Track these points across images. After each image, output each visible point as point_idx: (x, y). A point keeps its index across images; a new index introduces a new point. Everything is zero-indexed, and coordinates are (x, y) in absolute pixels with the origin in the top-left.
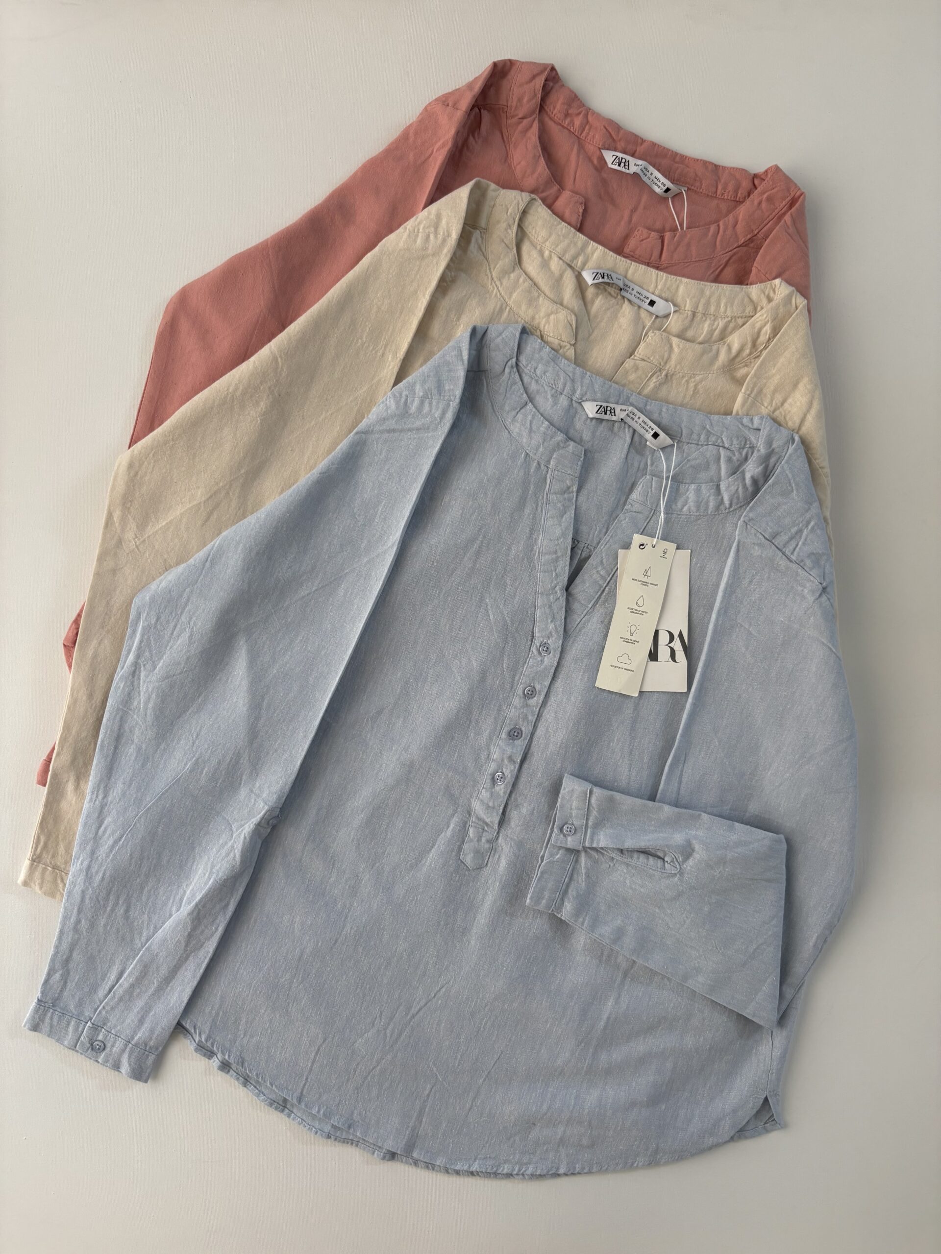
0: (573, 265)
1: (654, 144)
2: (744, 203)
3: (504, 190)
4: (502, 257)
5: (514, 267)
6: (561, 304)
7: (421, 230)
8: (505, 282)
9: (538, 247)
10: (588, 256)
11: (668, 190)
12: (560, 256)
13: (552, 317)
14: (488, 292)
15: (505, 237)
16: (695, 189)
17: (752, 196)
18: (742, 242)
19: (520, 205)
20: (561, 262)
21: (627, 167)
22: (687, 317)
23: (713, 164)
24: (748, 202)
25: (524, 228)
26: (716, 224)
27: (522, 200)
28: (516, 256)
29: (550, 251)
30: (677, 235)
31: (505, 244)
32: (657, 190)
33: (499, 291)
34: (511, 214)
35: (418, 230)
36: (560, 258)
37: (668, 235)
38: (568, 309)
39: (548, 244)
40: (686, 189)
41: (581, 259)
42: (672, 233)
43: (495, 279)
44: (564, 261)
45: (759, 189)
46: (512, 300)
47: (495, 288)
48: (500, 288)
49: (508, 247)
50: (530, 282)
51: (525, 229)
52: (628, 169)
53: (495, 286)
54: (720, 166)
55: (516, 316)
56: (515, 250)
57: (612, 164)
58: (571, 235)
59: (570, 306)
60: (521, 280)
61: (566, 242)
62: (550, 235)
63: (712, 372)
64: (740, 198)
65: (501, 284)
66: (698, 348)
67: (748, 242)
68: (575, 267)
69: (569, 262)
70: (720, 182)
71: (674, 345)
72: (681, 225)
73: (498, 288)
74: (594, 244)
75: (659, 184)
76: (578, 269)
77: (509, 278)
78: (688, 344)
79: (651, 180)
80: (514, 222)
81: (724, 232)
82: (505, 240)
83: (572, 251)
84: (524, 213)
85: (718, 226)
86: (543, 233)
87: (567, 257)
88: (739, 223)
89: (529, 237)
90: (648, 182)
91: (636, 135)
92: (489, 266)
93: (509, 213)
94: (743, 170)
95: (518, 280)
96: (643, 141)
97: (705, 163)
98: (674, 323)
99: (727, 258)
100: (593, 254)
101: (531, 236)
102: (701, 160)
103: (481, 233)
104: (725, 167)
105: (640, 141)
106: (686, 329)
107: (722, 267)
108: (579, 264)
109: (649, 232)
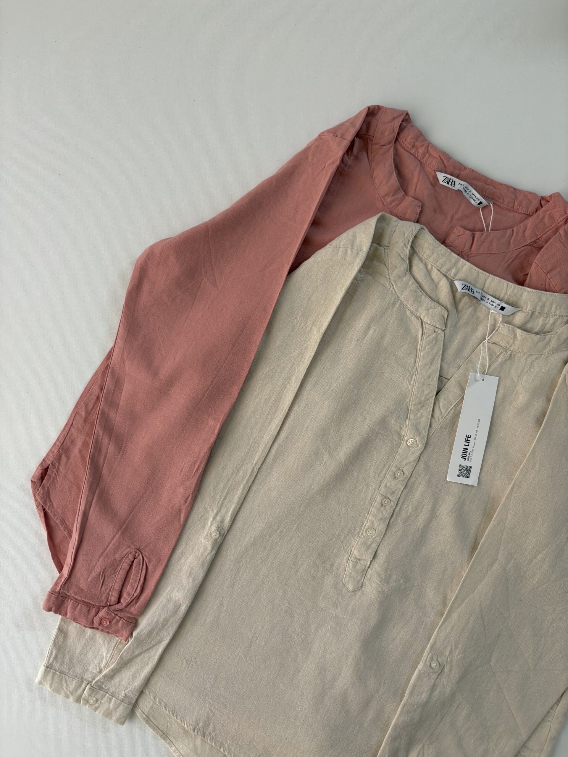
0: (447, 275)
1: (473, 171)
2: (532, 217)
3: (403, 221)
4: (398, 266)
5: (406, 273)
6: (438, 302)
7: (341, 246)
8: (399, 283)
9: (424, 262)
10: (459, 269)
11: (481, 203)
12: (439, 269)
13: (431, 311)
14: (386, 289)
15: (402, 253)
16: (499, 204)
17: (538, 213)
18: (529, 242)
19: (413, 231)
20: (439, 273)
21: (453, 185)
22: (528, 314)
23: (513, 188)
24: (535, 216)
25: (414, 247)
26: (511, 229)
27: (415, 228)
28: (408, 266)
29: (432, 265)
30: (484, 235)
31: (401, 257)
32: (473, 202)
33: (394, 289)
34: (407, 237)
35: (340, 245)
36: (439, 270)
37: (477, 234)
38: (443, 306)
39: (430, 259)
40: (493, 203)
41: (453, 271)
42: (481, 233)
43: (392, 281)
44: (441, 272)
45: (544, 208)
46: (403, 296)
47: (392, 287)
48: (395, 287)
49: (403, 259)
50: (417, 285)
51: (416, 249)
52: (454, 186)
53: (391, 285)
54: (517, 190)
55: (405, 307)
56: (408, 261)
57: (443, 181)
58: (448, 254)
59: (444, 304)
60: (410, 283)
61: (444, 259)
62: (433, 253)
63: (544, 353)
64: (530, 212)
65: (396, 284)
66: (536, 338)
67: (532, 243)
68: (449, 276)
69: (445, 273)
70: (517, 200)
71: (518, 335)
72: (487, 227)
73: (393, 287)
74: (464, 261)
75: (475, 199)
76: (451, 278)
77: (402, 280)
78: (529, 335)
79: (469, 196)
80: (409, 242)
81: (517, 235)
82: (401, 255)
83: (448, 266)
84: (416, 237)
85: (513, 231)
86: (428, 252)
87: (444, 270)
88: (527, 230)
89: (417, 253)
90: (468, 197)
91: (461, 164)
92: (388, 271)
93: (405, 236)
94: (534, 193)
95: (408, 283)
96: (465, 168)
97: (508, 187)
98: (519, 319)
99: (517, 253)
100: (462, 267)
101: (419, 253)
102: (505, 185)
103: (384, 249)
104: (521, 191)
105: (463, 167)
106: (526, 323)
107: (513, 259)
108: (452, 275)
109: (465, 230)
